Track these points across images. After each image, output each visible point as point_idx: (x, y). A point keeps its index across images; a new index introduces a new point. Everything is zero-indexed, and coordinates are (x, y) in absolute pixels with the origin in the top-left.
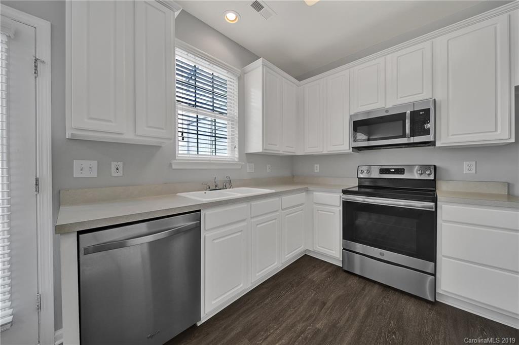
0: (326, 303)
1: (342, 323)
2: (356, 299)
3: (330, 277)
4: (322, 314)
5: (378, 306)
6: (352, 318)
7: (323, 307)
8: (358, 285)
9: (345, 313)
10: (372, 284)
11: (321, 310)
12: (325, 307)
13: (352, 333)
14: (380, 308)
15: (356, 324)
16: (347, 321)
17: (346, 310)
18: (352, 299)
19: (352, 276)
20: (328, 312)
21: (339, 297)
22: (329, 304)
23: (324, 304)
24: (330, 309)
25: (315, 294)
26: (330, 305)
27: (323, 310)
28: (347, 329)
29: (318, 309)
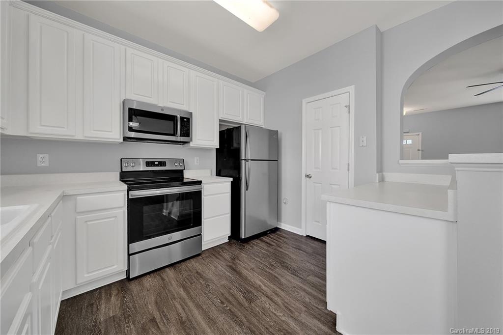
0: (154, 318)
1: (183, 315)
2: (169, 290)
3: (124, 297)
4: (163, 329)
5: (184, 281)
6: (183, 304)
7: (157, 323)
8: (156, 280)
9: (175, 307)
10: (162, 271)
11: (158, 327)
12: (158, 321)
13: (196, 312)
14: (186, 280)
15: (190, 304)
16: (184, 309)
17: (174, 305)
18: (166, 293)
19: (142, 279)
20: (165, 321)
21: (156, 303)
22: (157, 316)
23: (153, 320)
24: (164, 318)
25: (134, 324)
26: (159, 315)
27: (160, 326)
28: (191, 314)
29: (156, 329)
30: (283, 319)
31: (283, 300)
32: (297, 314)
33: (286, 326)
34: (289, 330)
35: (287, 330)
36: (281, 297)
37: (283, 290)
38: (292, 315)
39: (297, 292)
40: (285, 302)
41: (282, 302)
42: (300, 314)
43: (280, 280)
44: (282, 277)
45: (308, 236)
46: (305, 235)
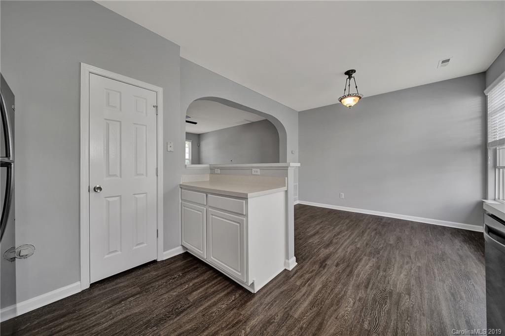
30: (248, 330)
31: (222, 329)
32: (241, 317)
33: (256, 327)
34: (261, 325)
35: (261, 328)
36: (218, 330)
37: (207, 328)
38: (243, 321)
39: (212, 313)
40: (226, 327)
41: (227, 330)
42: (241, 314)
43: (188, 330)
44: (181, 327)
45: (92, 285)
46: (88, 286)
